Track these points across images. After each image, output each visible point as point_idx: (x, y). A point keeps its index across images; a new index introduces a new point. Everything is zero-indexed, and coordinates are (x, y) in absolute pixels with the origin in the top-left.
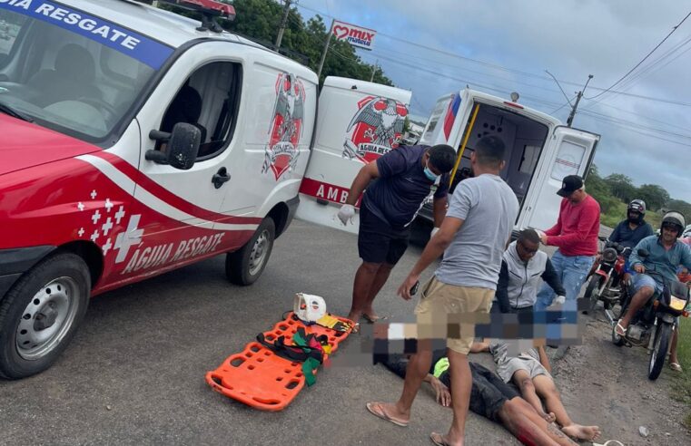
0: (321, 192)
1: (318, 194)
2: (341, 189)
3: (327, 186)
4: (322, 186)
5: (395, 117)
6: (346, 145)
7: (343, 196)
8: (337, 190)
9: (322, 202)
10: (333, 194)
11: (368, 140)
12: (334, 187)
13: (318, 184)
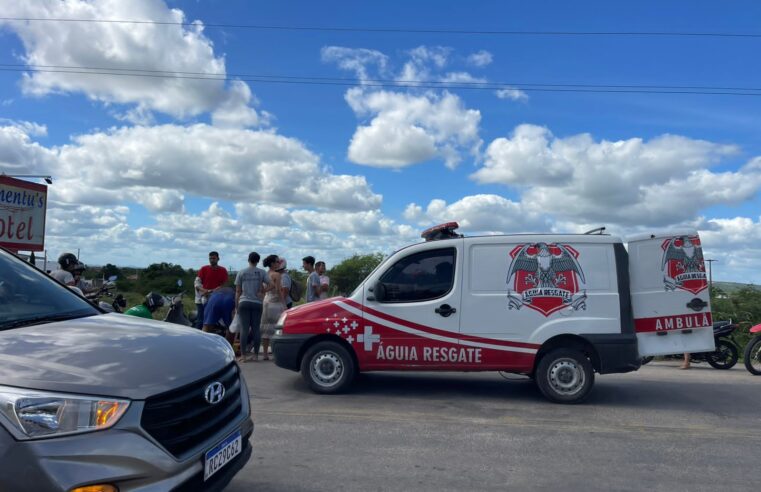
0: (659, 326)
1: (657, 328)
2: (674, 318)
3: (662, 319)
4: (658, 321)
5: (693, 248)
6: (665, 281)
7: (678, 323)
8: (671, 320)
9: (662, 333)
10: (669, 324)
11: (681, 271)
12: (669, 318)
13: (654, 320)
